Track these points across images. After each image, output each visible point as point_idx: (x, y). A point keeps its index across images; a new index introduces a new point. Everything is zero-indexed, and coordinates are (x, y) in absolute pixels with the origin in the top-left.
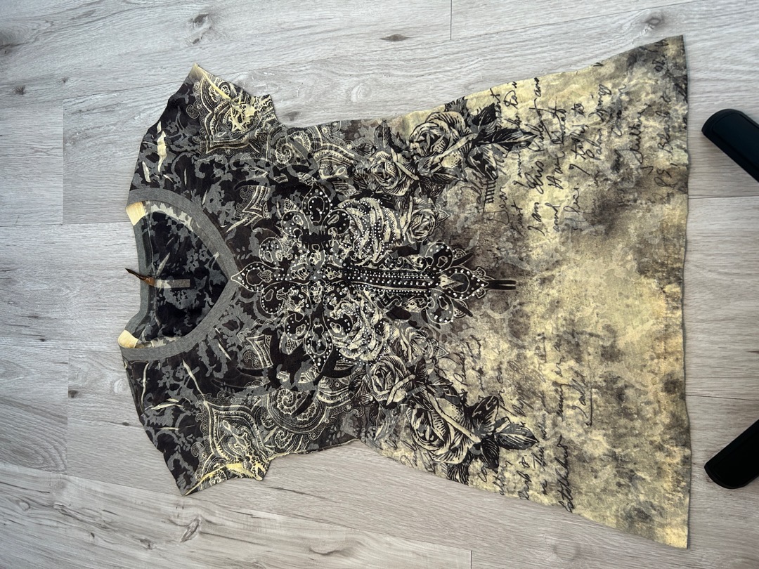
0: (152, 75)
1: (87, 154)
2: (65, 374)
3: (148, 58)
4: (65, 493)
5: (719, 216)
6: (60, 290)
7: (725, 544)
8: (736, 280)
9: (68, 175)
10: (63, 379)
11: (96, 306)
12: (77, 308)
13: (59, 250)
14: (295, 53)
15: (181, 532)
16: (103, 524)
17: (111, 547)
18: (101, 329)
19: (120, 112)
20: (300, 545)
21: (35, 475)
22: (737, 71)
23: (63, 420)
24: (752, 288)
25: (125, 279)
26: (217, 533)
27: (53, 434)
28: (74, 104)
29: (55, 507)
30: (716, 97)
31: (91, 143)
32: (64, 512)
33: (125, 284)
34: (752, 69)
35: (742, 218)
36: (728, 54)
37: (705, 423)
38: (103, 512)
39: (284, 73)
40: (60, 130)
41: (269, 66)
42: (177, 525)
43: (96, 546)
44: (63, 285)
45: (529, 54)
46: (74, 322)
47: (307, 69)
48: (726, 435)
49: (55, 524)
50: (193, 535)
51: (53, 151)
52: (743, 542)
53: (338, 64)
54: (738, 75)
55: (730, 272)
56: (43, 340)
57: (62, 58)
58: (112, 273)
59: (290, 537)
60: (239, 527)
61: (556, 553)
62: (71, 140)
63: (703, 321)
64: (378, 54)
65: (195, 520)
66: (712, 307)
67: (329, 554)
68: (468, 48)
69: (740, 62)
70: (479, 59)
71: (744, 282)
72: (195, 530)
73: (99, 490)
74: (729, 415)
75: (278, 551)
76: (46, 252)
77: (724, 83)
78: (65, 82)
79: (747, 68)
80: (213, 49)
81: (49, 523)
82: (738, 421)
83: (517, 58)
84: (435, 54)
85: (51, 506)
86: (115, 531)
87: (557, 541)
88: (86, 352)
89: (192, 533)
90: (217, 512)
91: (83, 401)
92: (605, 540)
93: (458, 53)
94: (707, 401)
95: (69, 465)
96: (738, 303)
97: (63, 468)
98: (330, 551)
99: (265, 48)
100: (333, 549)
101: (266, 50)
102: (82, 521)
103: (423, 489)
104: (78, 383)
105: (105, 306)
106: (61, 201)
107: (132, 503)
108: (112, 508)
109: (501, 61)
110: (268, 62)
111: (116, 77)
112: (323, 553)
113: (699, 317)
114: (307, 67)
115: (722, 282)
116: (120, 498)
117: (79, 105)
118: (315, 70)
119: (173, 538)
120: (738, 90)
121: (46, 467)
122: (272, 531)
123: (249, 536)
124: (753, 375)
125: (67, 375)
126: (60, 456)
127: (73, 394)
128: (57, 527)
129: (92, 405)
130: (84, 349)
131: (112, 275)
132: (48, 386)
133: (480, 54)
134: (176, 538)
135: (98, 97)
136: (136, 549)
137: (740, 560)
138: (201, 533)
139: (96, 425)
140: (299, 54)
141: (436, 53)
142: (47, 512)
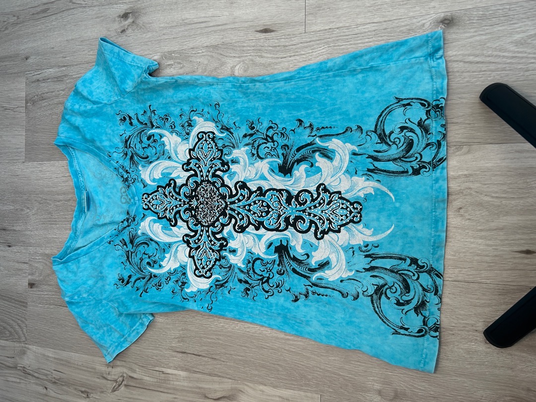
0: (91, 55)
1: (43, 111)
2: (26, 271)
3: (88, 43)
4: (25, 358)
5: (492, 157)
6: (22, 210)
7: (498, 387)
8: (504, 202)
9: (29, 127)
10: (24, 275)
11: (49, 221)
12: (34, 223)
13: (22, 181)
14: (195, 41)
15: (111, 385)
16: (54, 380)
17: (60, 397)
18: (53, 238)
19: (67, 81)
20: (198, 393)
21: (3, 345)
22: (504, 57)
23: (24, 304)
24: (515, 208)
25: (71, 202)
26: (137, 386)
27: (17, 315)
28: (34, 75)
29: (18, 368)
30: (490, 74)
31: (46, 103)
32: (25, 372)
33: (71, 205)
34: (514, 55)
35: (508, 159)
36: (497, 44)
37: (483, 302)
38: (53, 372)
39: (187, 55)
40: (23, 94)
41: (176, 49)
42: (108, 380)
43: (49, 396)
44: (25, 206)
45: (360, 43)
46: (32, 233)
47: (203, 52)
48: (499, 311)
49: (18, 381)
50: (120, 387)
51: (18, 109)
52: (511, 386)
53: (225, 48)
54: (504, 60)
55: (499, 196)
56: (10, 246)
57: (25, 42)
58: (61, 197)
59: (191, 387)
60: (154, 381)
61: (380, 395)
62: (31, 101)
63: (481, 230)
64: (253, 42)
65: (121, 376)
66: (488, 221)
67: (219, 399)
68: (318, 39)
69: (505, 51)
70: (325, 46)
71: (509, 203)
72: (121, 384)
73: (51, 355)
74: (500, 296)
75: (182, 398)
76: (12, 182)
77: (494, 65)
78: (27, 59)
79: (510, 55)
80: (135, 37)
81: (14, 380)
82: (506, 300)
83: (352, 46)
84: (293, 43)
85: (15, 368)
86: (62, 385)
87: (381, 387)
88: (42, 255)
89: (119, 385)
90: (137, 370)
91: (39, 291)
92: (415, 385)
93: (310, 42)
94: (485, 286)
95: (28, 338)
96: (505, 218)
97: (24, 340)
98: (219, 397)
99: (173, 36)
100: (222, 395)
101: (174, 38)
102: (38, 378)
103: (285, 351)
104: (36, 277)
105: (56, 221)
106: (23, 145)
107: (75, 364)
108: (60, 368)
109: (341, 48)
110: (174, 47)
111: (64, 56)
112: (215, 398)
113: (478, 228)
114: (203, 51)
115: (494, 203)
116: (66, 361)
117: (37, 76)
118: (209, 53)
119: (105, 390)
120: (504, 69)
121: (12, 339)
122: (178, 383)
123: (161, 387)
124: (516, 268)
125: (28, 271)
126: (22, 331)
127: (31, 285)
128: (20, 383)
129: (46, 293)
130: (39, 252)
131: (61, 199)
132: (13, 280)
133: (326, 42)
134: (107, 389)
135: (51, 70)
136: (78, 398)
137: (508, 398)
138: (126, 386)
139: (48, 308)
140: (197, 41)
141: (295, 41)
142: (12, 372)
